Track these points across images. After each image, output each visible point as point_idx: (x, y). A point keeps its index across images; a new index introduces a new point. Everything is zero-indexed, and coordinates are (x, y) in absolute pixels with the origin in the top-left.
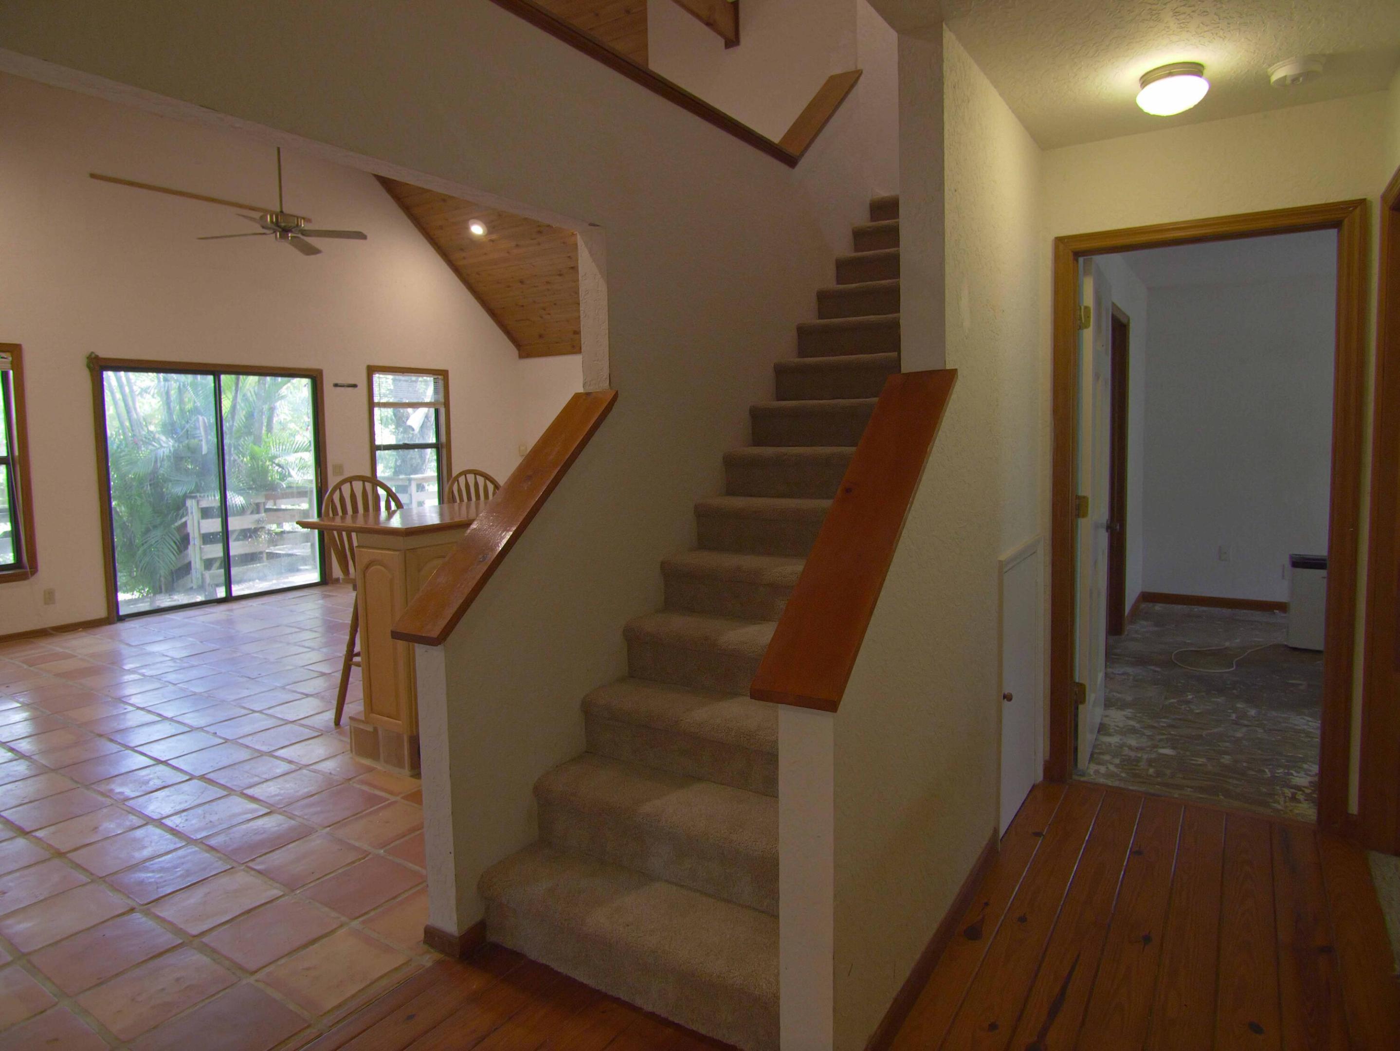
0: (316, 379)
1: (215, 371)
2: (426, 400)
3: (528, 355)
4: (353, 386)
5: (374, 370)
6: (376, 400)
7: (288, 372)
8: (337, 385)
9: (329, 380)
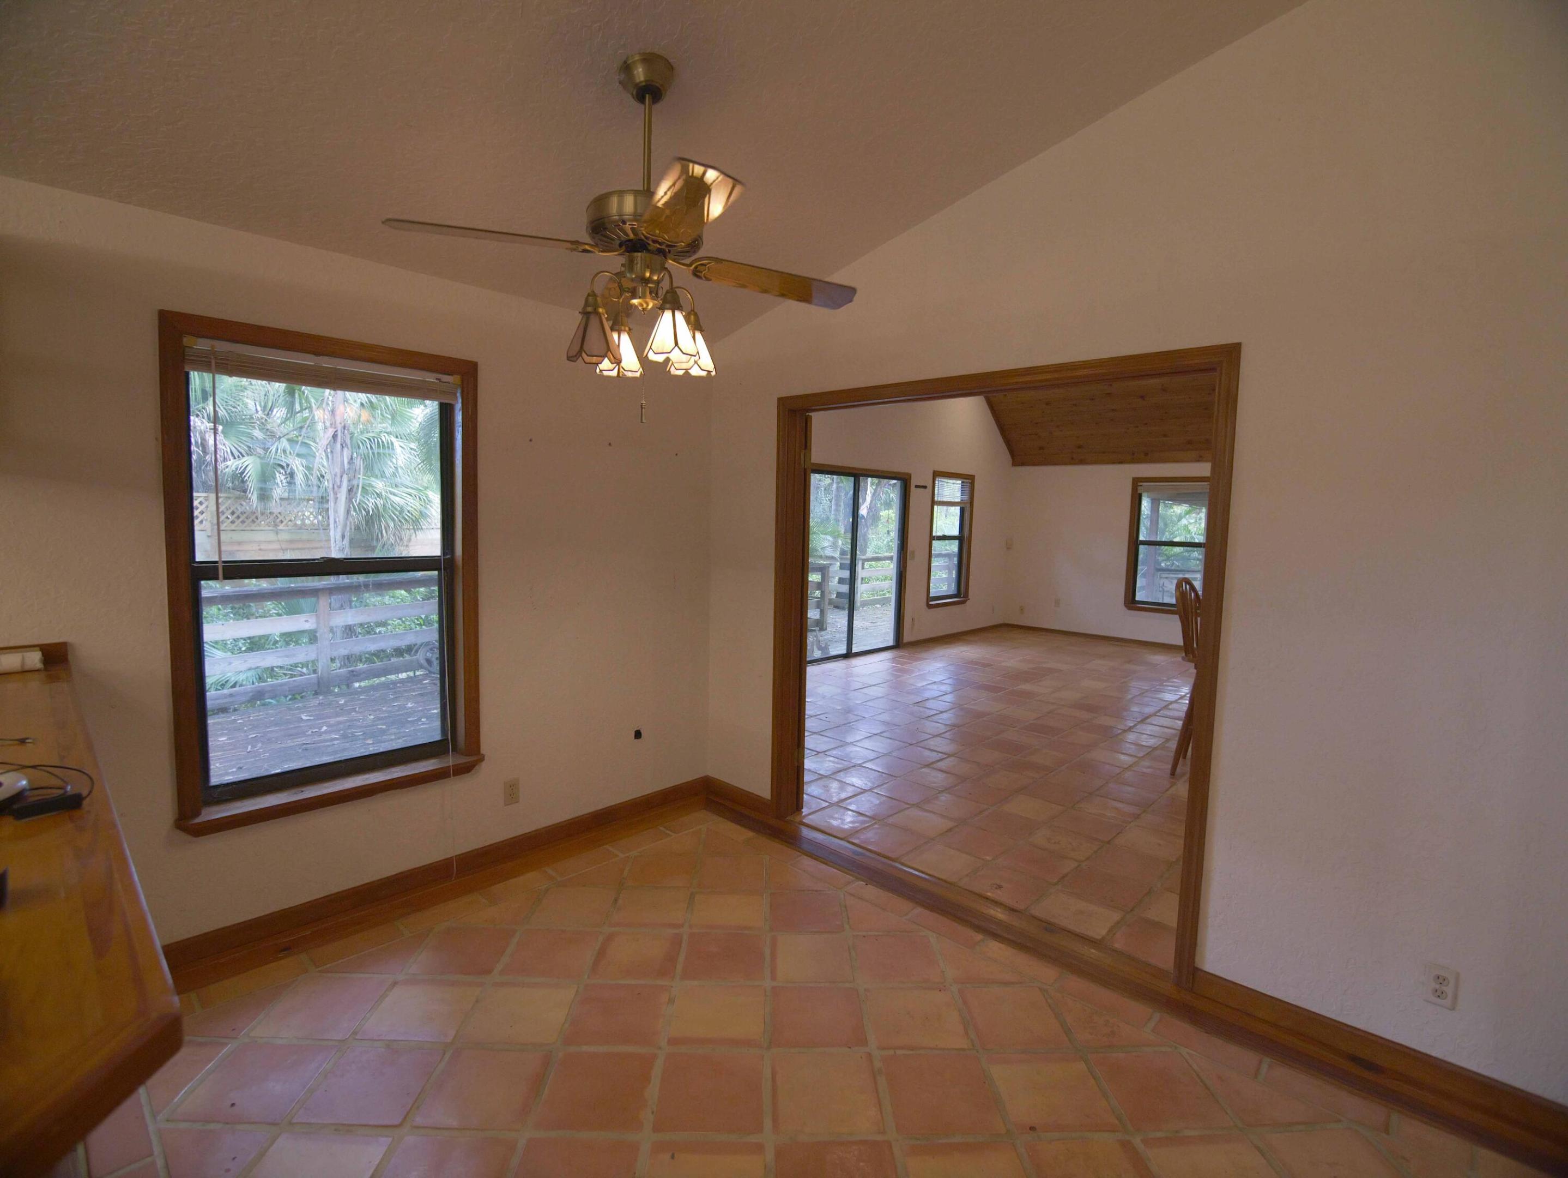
0: (905, 481)
1: (857, 474)
2: (958, 500)
3: (1023, 464)
4: (925, 487)
5: (937, 474)
6: (936, 499)
7: (894, 475)
8: (917, 486)
9: (914, 482)
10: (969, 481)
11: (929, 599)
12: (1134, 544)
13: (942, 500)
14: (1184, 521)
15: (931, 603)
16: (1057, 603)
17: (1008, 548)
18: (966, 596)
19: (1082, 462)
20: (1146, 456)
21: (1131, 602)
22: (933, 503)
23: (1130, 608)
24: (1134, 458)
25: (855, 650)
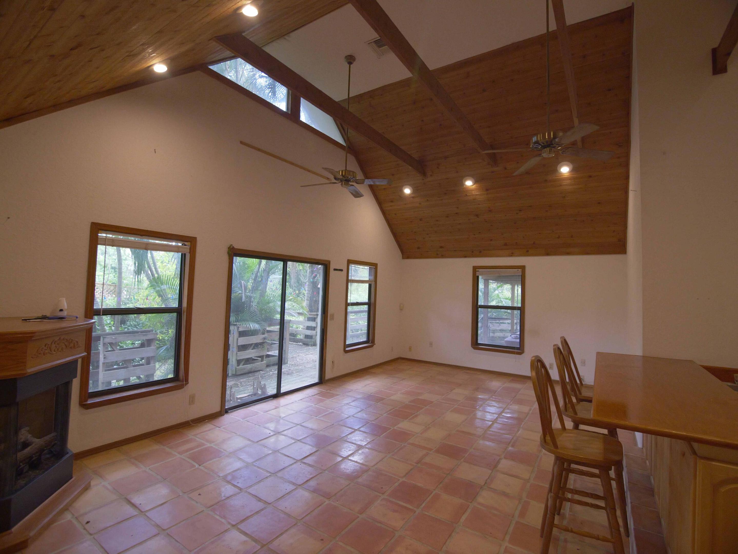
0: (326, 266)
1: (285, 259)
2: (367, 279)
3: (408, 258)
4: (341, 270)
5: (350, 262)
6: (350, 278)
7: (316, 261)
8: (335, 270)
9: (332, 267)
10: (373, 267)
11: (346, 346)
12: (476, 308)
13: (354, 279)
14: (497, 292)
15: (347, 349)
16: (431, 344)
17: (401, 310)
18: (373, 342)
19: (443, 256)
20: (481, 253)
21: (475, 344)
22: (348, 281)
23: (475, 348)
24: (472, 254)
25: (283, 390)
